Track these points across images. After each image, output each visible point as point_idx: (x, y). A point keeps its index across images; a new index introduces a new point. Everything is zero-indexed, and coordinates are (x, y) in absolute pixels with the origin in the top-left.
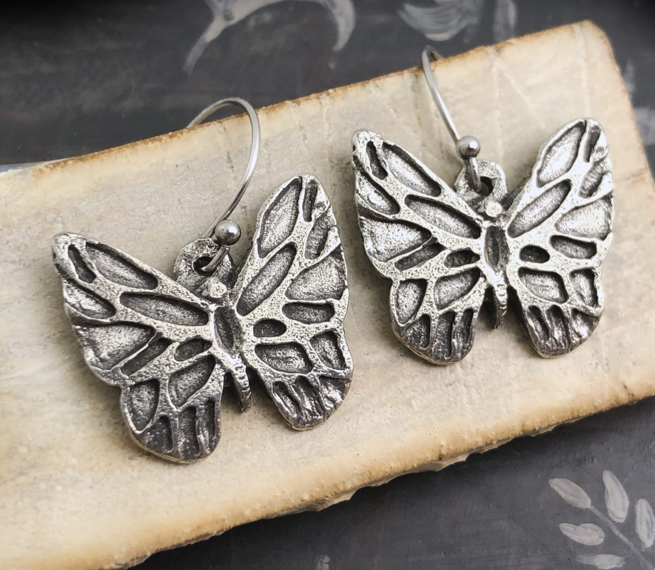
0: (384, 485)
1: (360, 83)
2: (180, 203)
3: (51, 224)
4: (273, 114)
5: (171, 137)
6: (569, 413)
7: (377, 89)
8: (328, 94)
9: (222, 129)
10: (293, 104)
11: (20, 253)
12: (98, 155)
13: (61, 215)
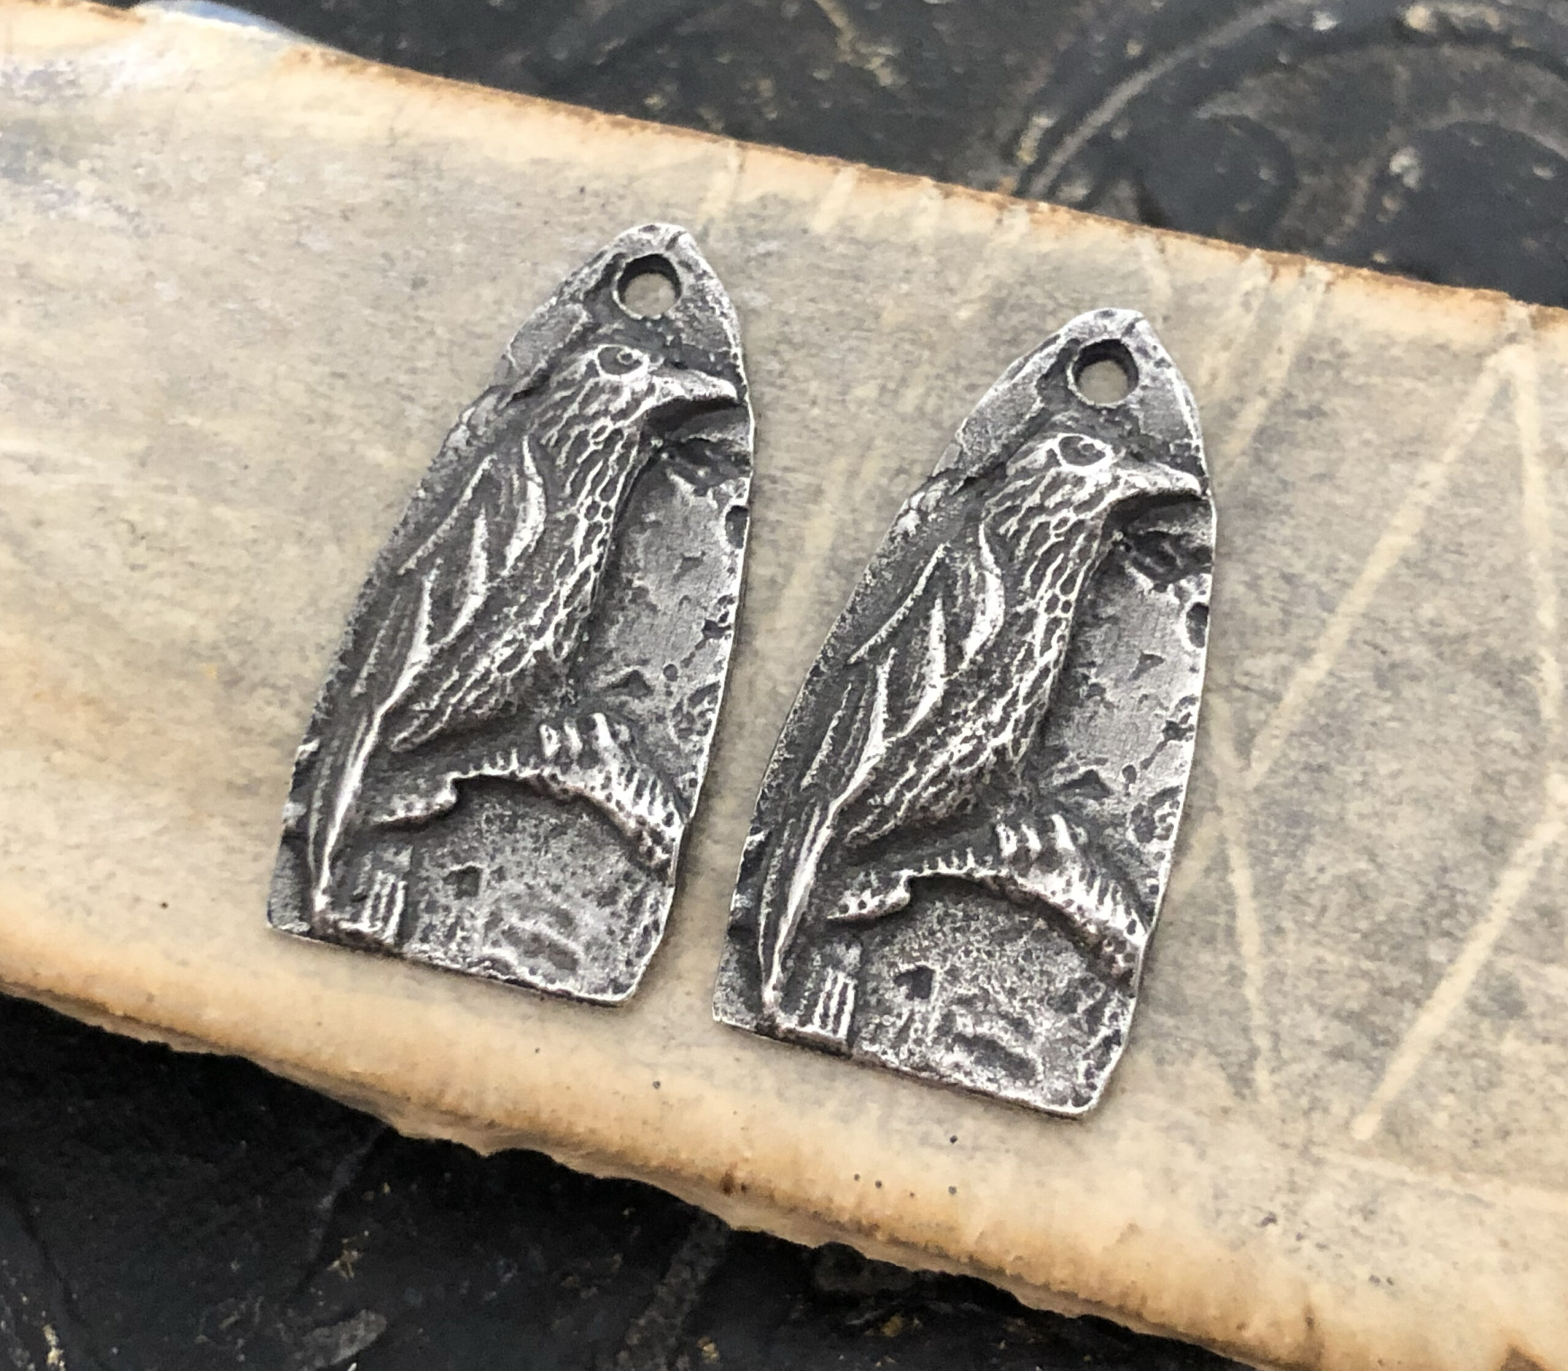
0: (589, 1177)
1: (1126, 224)
2: (534, 272)
3: (247, 173)
4: (872, 188)
5: (616, 124)
6: (1115, 1290)
7: (1157, 256)
8: (1031, 211)
9: (734, 162)
10: (935, 192)
11: (145, 198)
12: (439, 84)
13: (276, 166)
